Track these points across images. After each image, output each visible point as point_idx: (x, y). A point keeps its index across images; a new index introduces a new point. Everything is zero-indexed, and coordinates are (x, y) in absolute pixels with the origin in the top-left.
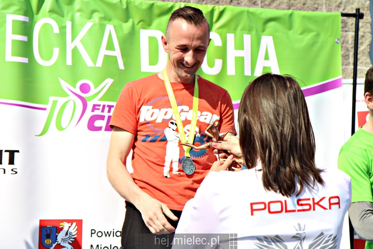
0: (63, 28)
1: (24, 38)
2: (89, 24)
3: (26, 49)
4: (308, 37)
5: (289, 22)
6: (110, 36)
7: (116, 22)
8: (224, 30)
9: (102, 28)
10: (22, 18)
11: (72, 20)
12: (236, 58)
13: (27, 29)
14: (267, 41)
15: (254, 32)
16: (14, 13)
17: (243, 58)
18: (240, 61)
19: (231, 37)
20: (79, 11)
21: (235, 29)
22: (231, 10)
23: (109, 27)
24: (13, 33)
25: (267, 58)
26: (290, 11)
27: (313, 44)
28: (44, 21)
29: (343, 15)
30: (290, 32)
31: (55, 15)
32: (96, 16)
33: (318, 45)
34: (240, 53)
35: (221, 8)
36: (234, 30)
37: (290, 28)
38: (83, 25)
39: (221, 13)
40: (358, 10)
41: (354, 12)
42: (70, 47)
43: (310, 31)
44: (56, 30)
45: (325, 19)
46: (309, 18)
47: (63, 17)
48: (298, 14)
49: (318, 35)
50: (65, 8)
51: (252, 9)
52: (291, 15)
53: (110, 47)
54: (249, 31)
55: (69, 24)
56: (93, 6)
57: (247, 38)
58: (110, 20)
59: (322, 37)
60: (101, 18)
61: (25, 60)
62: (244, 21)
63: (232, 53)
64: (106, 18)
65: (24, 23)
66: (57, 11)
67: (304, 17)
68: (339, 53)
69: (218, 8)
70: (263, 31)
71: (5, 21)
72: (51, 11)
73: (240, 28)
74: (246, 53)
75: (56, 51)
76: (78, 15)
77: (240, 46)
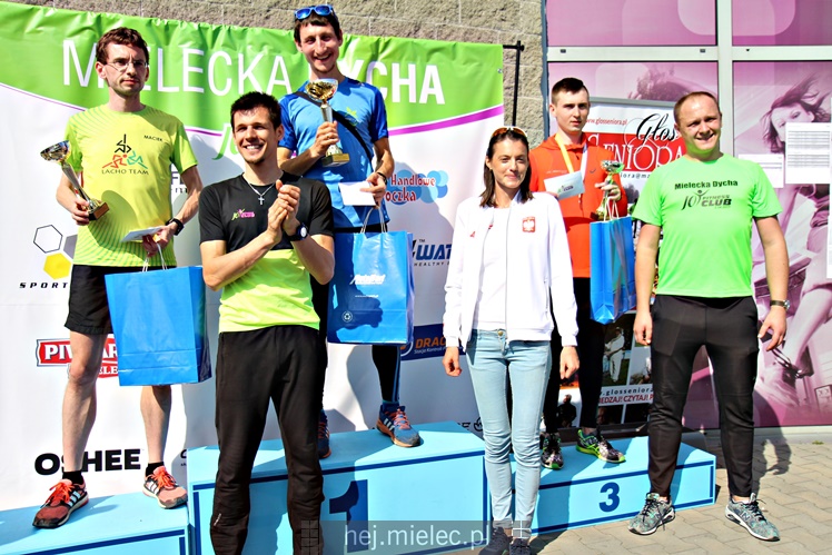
0: (235, 61)
1: (201, 71)
2: (259, 56)
3: (202, 79)
4: (471, 67)
5: (453, 53)
6: (279, 66)
7: (285, 53)
8: (389, 60)
9: (272, 59)
10: (197, 52)
11: (244, 53)
12: (401, 86)
13: (202, 62)
14: (431, 70)
15: (418, 63)
16: (190, 47)
17: (408, 86)
18: (405, 89)
19: (396, 67)
20: (250, 44)
21: (401, 58)
22: (396, 42)
23: (279, 59)
24: (190, 65)
25: (431, 86)
26: (454, 43)
27: (475, 74)
28: (218, 55)
29: (505, 47)
30: (454, 62)
31: (228, 49)
32: (266, 49)
33: (481, 74)
34: (405, 82)
35: (387, 39)
36: (399, 60)
37: (454, 58)
38: (253, 57)
39: (387, 44)
40: (519, 42)
41: (514, 44)
42: (242, 77)
43: (472, 61)
44: (229, 62)
45: (488, 50)
46: (472, 50)
47: (235, 49)
48: (461, 45)
49: (480, 65)
50: (238, 42)
51: (415, 41)
52: (454, 45)
53: (279, 76)
54: (414, 60)
55: (241, 56)
56: (263, 40)
57: (412, 68)
58: (279, 52)
59: (485, 68)
60: (270, 51)
61: (202, 90)
62: (409, 53)
63: (397, 82)
64: (276, 51)
65: (200, 56)
66: (230, 45)
67: (467, 48)
68: (501, 85)
69: (384, 40)
70: (428, 60)
71: (182, 56)
72: (225, 45)
73: (404, 58)
74: (411, 82)
75: (229, 81)
76: (249, 47)
77: (405, 75)
